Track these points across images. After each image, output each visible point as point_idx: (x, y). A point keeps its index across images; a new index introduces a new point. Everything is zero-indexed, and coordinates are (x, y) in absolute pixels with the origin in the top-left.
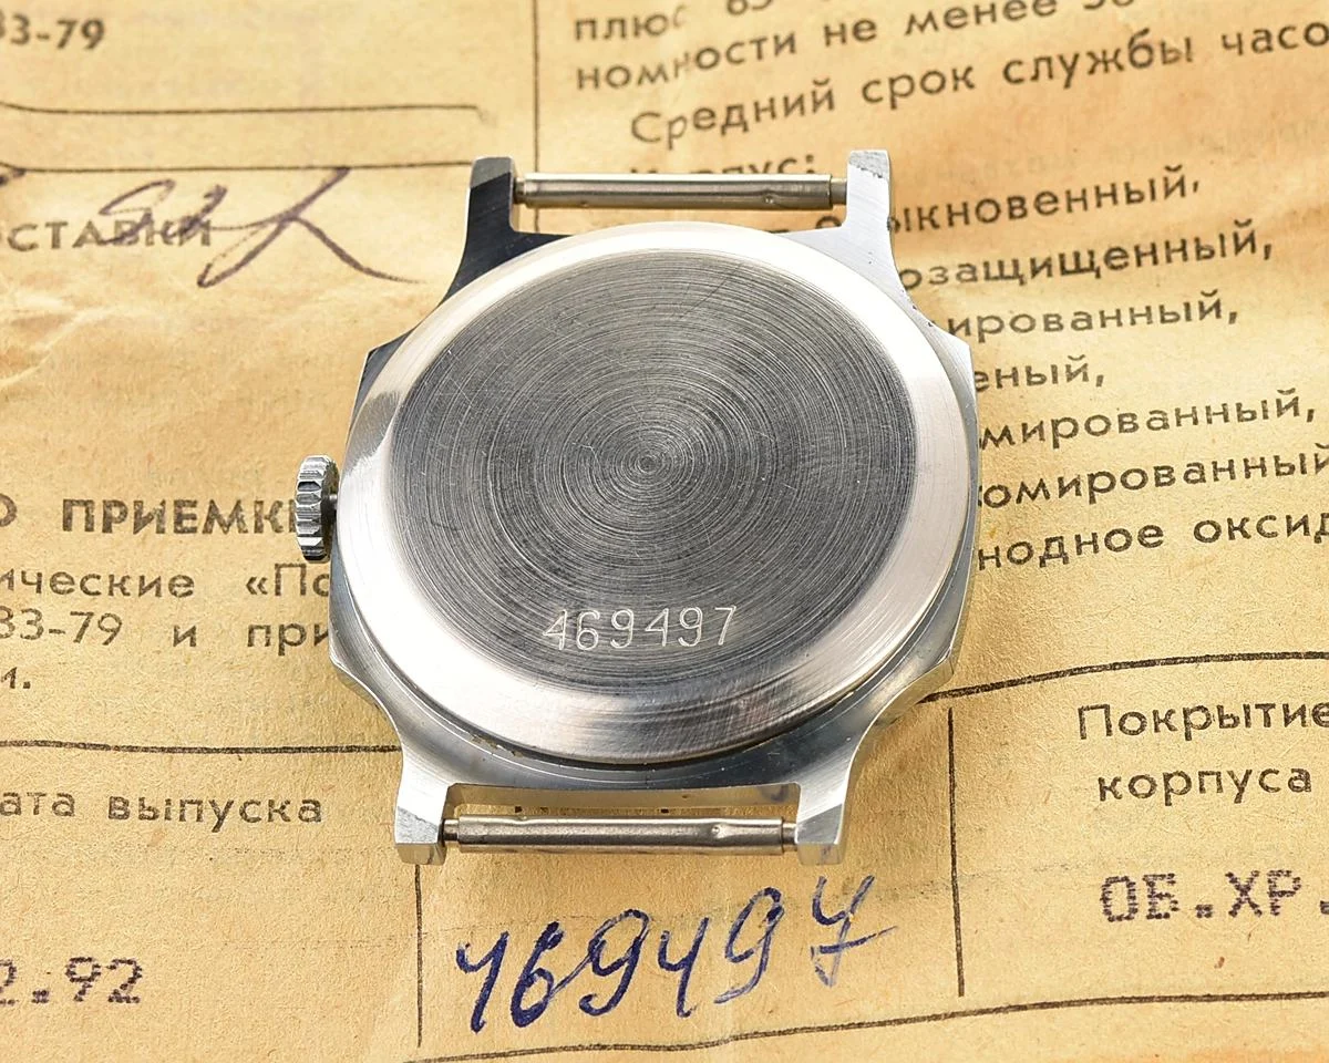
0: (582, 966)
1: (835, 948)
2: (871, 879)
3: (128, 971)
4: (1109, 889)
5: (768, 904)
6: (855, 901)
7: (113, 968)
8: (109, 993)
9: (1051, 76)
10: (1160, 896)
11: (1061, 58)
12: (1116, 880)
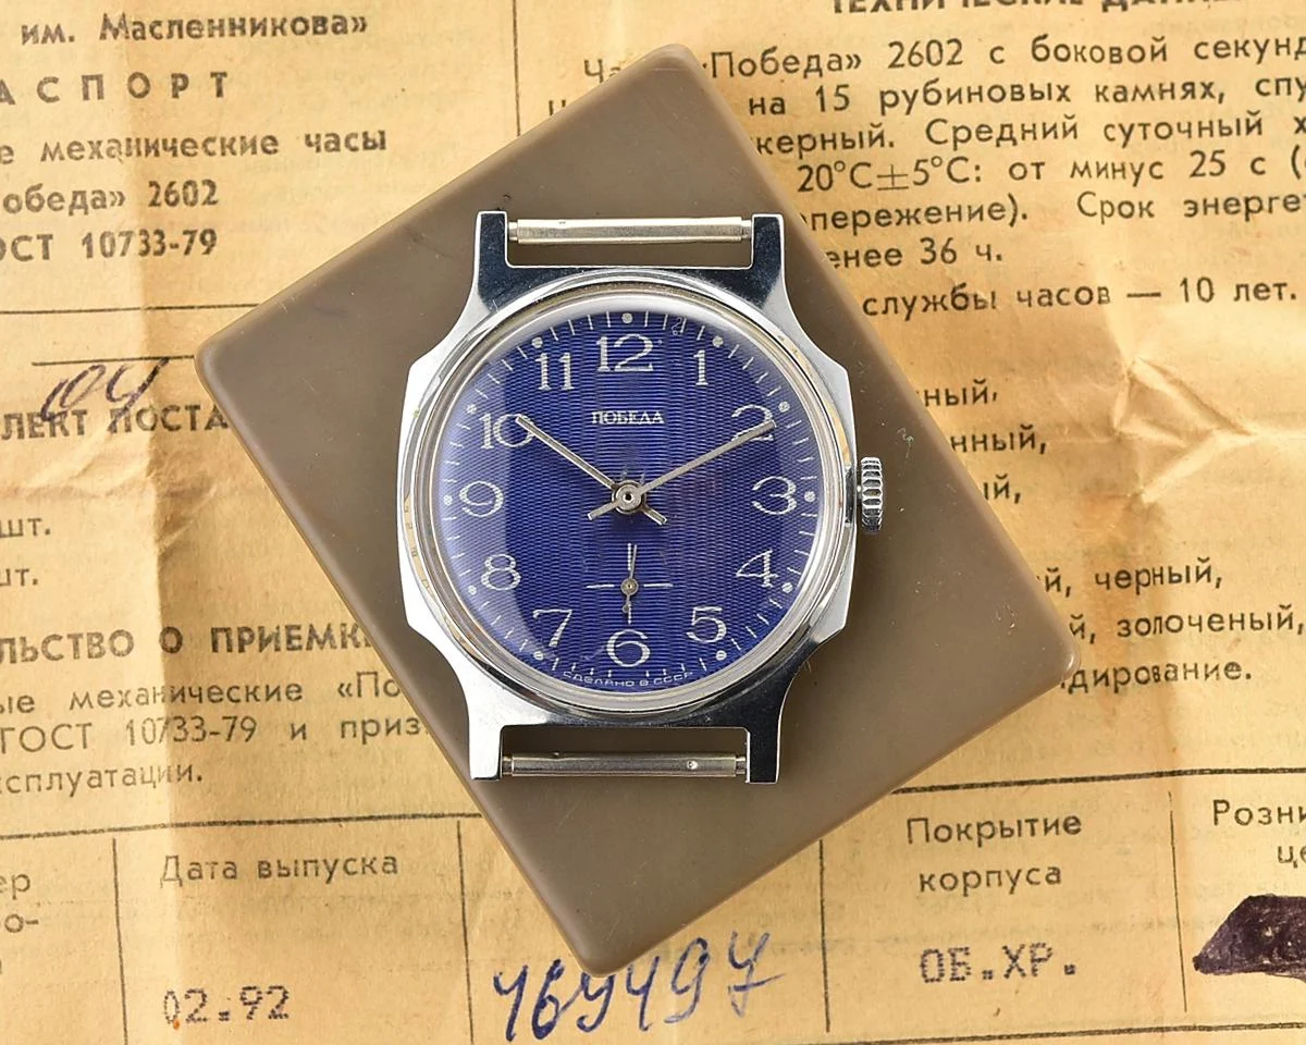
0: (577, 993)
1: (744, 988)
2: (767, 935)
3: (279, 994)
4: (926, 958)
5: (698, 951)
6: (757, 953)
7: (269, 993)
8: (269, 1013)
9: (896, 312)
10: (959, 964)
11: (904, 299)
12: (930, 952)
